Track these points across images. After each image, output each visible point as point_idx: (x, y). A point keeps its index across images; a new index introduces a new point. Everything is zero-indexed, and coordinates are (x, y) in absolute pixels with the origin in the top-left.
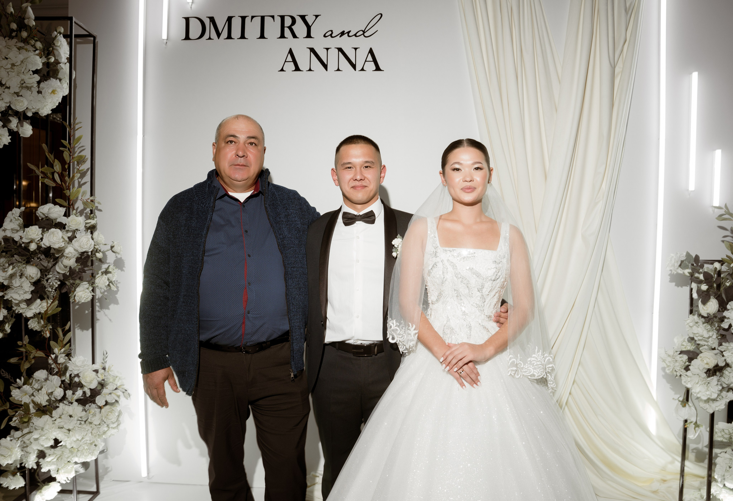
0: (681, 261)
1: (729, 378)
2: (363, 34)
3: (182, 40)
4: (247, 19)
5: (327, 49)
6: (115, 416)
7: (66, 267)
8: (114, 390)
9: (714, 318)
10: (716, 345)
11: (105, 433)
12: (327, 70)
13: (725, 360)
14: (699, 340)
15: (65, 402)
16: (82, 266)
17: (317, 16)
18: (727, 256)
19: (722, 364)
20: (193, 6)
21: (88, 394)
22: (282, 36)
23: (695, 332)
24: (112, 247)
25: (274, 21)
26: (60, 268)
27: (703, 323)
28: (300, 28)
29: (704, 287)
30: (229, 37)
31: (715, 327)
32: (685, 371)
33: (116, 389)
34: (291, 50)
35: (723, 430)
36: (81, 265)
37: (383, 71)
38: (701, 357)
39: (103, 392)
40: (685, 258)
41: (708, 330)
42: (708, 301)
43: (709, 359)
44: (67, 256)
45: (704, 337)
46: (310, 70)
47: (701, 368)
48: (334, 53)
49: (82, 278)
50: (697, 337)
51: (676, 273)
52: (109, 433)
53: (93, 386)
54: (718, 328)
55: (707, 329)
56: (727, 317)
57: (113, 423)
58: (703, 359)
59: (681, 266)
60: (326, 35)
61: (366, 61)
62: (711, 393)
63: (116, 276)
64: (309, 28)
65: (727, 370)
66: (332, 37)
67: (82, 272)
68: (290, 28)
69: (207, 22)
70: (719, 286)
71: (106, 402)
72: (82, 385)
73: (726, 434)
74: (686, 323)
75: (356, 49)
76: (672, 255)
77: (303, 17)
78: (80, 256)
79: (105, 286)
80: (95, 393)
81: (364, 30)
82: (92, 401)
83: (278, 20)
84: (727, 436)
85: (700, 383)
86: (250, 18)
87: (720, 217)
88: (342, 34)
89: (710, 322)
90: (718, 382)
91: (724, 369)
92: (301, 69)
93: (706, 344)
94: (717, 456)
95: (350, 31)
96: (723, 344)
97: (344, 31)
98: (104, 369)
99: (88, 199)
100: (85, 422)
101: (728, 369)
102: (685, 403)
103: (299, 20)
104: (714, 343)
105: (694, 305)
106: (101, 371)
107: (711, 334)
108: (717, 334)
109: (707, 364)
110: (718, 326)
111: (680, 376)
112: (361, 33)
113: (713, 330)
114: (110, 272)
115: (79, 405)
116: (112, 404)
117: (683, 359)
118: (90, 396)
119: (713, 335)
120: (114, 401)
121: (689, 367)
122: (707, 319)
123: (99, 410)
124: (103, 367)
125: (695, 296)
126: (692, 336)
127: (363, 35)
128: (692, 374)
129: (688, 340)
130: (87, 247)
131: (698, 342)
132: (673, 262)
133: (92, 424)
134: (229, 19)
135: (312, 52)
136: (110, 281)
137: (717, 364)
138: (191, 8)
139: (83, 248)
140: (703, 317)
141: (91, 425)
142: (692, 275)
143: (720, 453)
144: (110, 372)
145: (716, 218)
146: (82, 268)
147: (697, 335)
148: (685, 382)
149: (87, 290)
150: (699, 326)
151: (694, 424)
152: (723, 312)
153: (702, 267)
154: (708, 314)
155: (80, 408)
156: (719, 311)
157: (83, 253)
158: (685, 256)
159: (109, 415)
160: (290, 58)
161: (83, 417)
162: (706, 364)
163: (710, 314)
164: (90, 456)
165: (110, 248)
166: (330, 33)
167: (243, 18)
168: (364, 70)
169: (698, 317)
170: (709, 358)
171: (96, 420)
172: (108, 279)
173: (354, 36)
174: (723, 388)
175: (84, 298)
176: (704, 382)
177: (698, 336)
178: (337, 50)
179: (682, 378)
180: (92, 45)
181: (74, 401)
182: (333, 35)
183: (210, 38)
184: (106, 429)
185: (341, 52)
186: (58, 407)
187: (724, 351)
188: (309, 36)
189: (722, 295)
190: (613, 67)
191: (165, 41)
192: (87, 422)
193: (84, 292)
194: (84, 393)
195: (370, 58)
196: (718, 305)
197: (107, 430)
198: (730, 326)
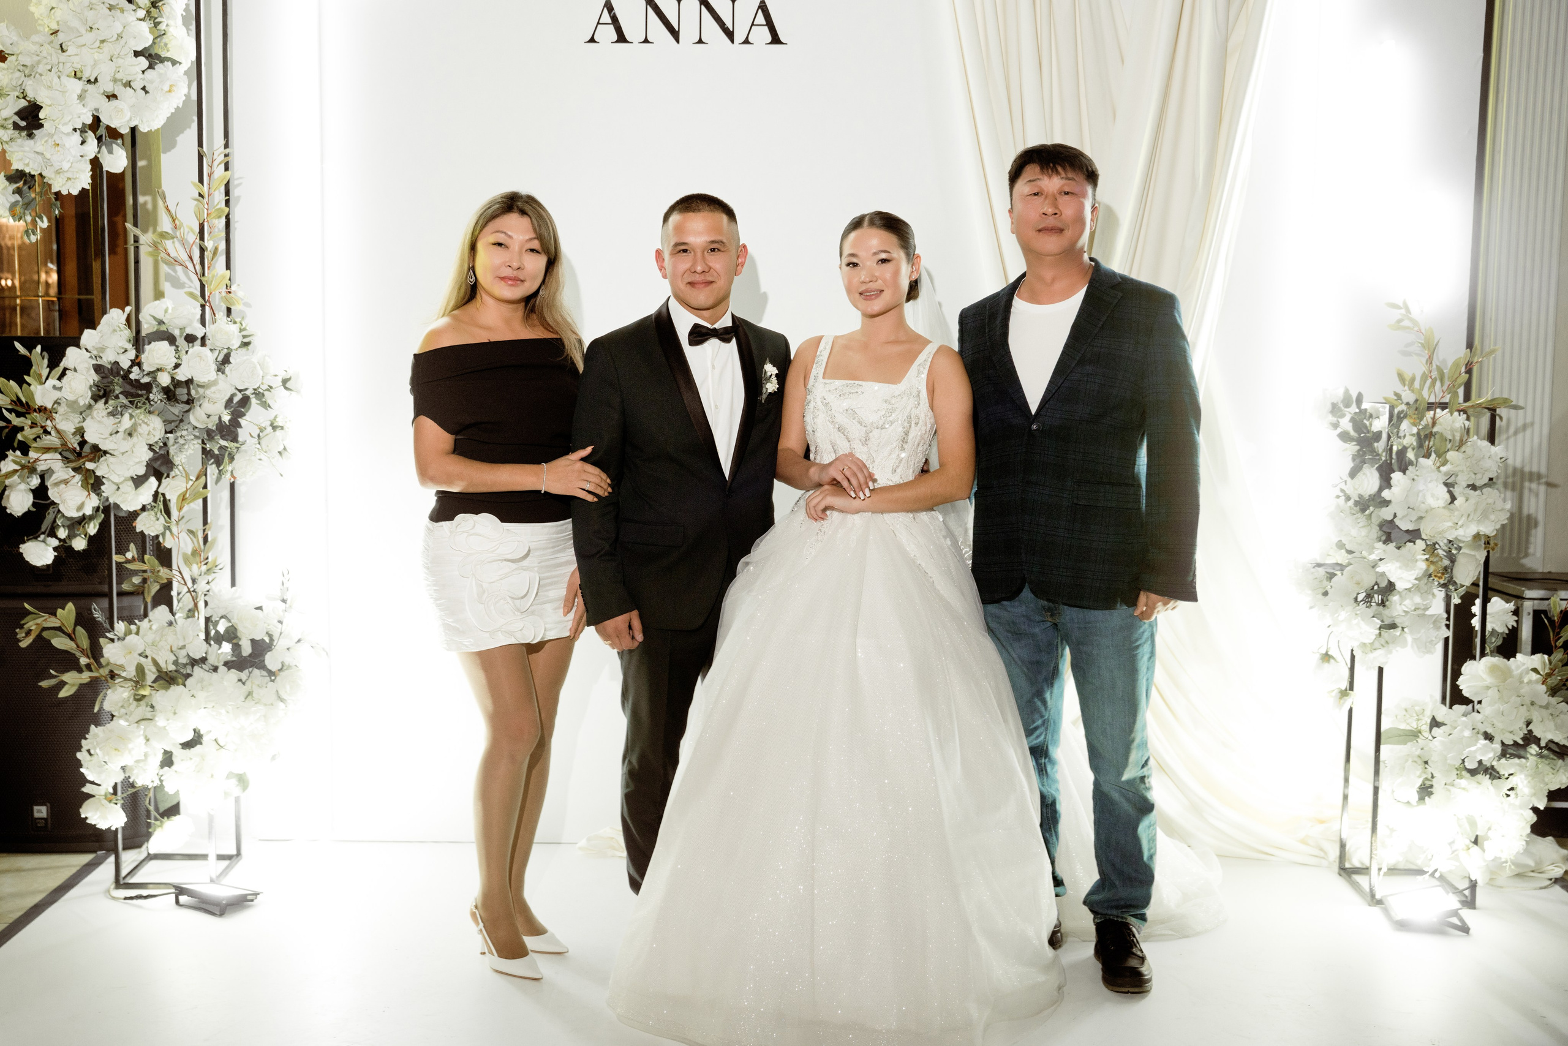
0: (1334, 402)
7: (209, 416)
8: (297, 643)
11: (279, 722)
13: (1386, 575)
15: (204, 666)
16: (235, 416)
19: (1382, 583)
21: (247, 649)
24: (285, 382)
26: (198, 420)
27: (1355, 514)
33: (300, 641)
36: (233, 413)
37: (787, 44)
38: (1349, 573)
39: (275, 648)
40: (1339, 399)
42: (1362, 473)
43: (1361, 574)
44: (212, 395)
47: (1349, 592)
49: (238, 438)
53: (258, 635)
54: (1378, 521)
55: (1361, 524)
56: (1390, 499)
58: (1352, 576)
59: (1333, 413)
65: (1392, 594)
67: (237, 428)
71: (282, 665)
72: (233, 636)
73: (1411, 716)
78: (232, 397)
80: (261, 648)
82: (256, 663)
87: (1397, 325)
89: (1366, 510)
90: (1374, 613)
91: (1389, 592)
93: (1358, 549)
102: (1330, 657)
107: (1367, 531)
108: (1378, 531)
109: (1359, 584)
110: (1378, 517)
113: (1369, 523)
115: (232, 670)
117: (1319, 575)
118: (250, 655)
119: (1372, 534)
122: (1360, 505)
123: (270, 679)
124: (282, 599)
128: (1334, 603)
130: (247, 379)
137: (1377, 583)
139: (241, 382)
140: (1353, 502)
145: (1390, 326)
146: (236, 420)
150: (1346, 517)
151: (1341, 692)
152: (1385, 490)
154: (1360, 496)
155: (234, 674)
156: (1379, 489)
157: (239, 391)
158: (1341, 395)
163: (1366, 496)
165: (282, 384)
170: (1360, 572)
181: (220, 665)
186: (192, 675)
190: (1225, 41)
194: (236, 647)
198: (1395, 516)
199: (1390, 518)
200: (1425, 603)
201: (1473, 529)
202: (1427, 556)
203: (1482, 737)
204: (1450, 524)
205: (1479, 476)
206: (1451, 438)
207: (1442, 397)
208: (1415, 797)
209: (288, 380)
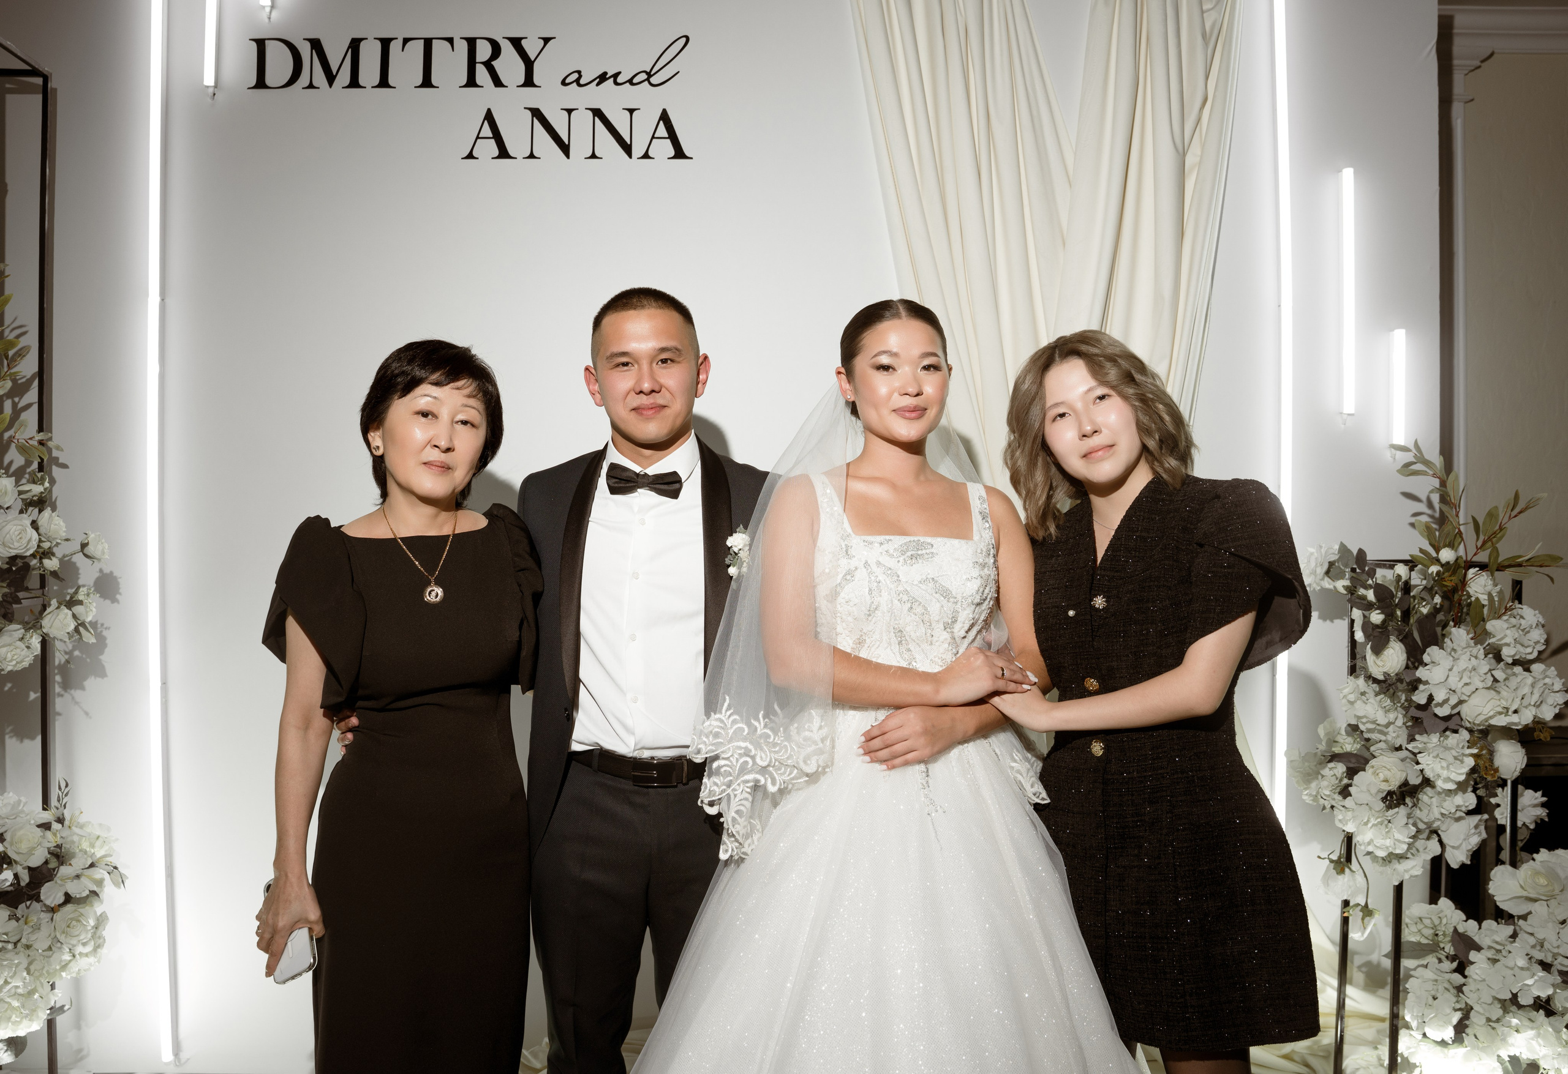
0: (1329, 562)
1: (1429, 810)
2: (648, 80)
3: (249, 88)
4: (392, 44)
5: (570, 111)
6: (89, 928)
8: (88, 868)
9: (1398, 683)
10: (1402, 740)
11: (64, 967)
12: (568, 157)
13: (1422, 771)
14: (1369, 731)
16: (10, 589)
17: (547, 40)
18: (1421, 551)
19: (1415, 781)
20: (274, 14)
21: (25, 878)
22: (471, 82)
23: (1360, 714)
24: (84, 546)
25: (453, 50)
27: (1377, 695)
28: (510, 66)
29: (1377, 617)
30: (354, 83)
31: (1399, 702)
32: (1340, 798)
33: (92, 865)
34: (489, 111)
35: (1420, 919)
36: (9, 586)
37: (692, 158)
38: (1373, 767)
39: (58, 875)
40: (1337, 557)
41: (1387, 708)
42: (1385, 647)
43: (1389, 770)
45: (1378, 725)
46: (532, 156)
47: (1374, 791)
48: (583, 120)
49: (10, 615)
50: (1364, 724)
51: (1319, 588)
52: (74, 967)
53: (36, 861)
54: (1406, 704)
55: (1383, 706)
56: (1423, 679)
57: (84, 944)
58: (1378, 772)
59: (1330, 575)
60: (567, 81)
61: (653, 137)
62: (1394, 844)
63: (94, 610)
64: (529, 65)
65: (1425, 793)
66: (580, 85)
67: (11, 604)
68: (488, 65)
69: (305, 50)
70: (1406, 614)
71: (67, 895)
72: (9, 860)
73: (1426, 927)
74: (1341, 696)
75: (631, 111)
76: (1312, 550)
77: (516, 42)
78: (6, 566)
79: (68, 633)
80: (41, 876)
81: (648, 71)
82: (34, 895)
83: (462, 47)
84: (1429, 932)
85: (1373, 821)
86: (400, 42)
87: (1407, 469)
88: (603, 78)
89: (1391, 691)
90: (1408, 818)
91: (1420, 790)
92: (511, 153)
93: (1383, 738)
94: (1409, 976)
95: (619, 73)
96: (1417, 737)
97: (605, 73)
98: (60, 820)
99: (31, 439)
100: (15, 944)
101: (1428, 790)
102: (1344, 865)
103: (507, 48)
104: (1398, 736)
105: (1358, 656)
106: (56, 826)
107: (1392, 716)
108: (1405, 716)
109: (1386, 781)
110: (1406, 700)
111: (1332, 807)
112: (644, 76)
113: (1396, 709)
114: (80, 603)
116: (82, 901)
117: (1335, 771)
118: (28, 885)
119: (1396, 719)
120: (86, 893)
121: (1350, 788)
122: (1384, 685)
123: (49, 915)
124: (59, 818)
125: (1359, 636)
126: (1354, 722)
127: (646, 82)
128: (1356, 804)
129: (1345, 731)
130: (19, 545)
131: (1366, 735)
132: (1313, 564)
133: (32, 948)
134: (355, 45)
135: (536, 118)
136: (79, 622)
137: (1406, 780)
138: (269, 18)
139: (11, 548)
140: (1375, 681)
141: (27, 952)
142: (1351, 590)
143: (1415, 969)
144: (73, 828)
145: (1398, 471)
146: (11, 594)
147: (1364, 720)
148: (1340, 820)
149: (19, 642)
150: (1367, 700)
151: (1361, 911)
152: (1417, 668)
153: (1372, 574)
154: (1386, 674)
156: (1407, 667)
157: (13, 559)
158: (1337, 552)
159: (71, 925)
160: (487, 131)
161: (10, 935)
162: (1384, 781)
163: (1389, 675)
164: (25, 1022)
165: (79, 547)
166: (576, 76)
167: (386, 43)
168: (650, 158)
169: (1365, 681)
170: (1389, 767)
171: (40, 941)
172: (74, 616)
173: (628, 84)
174: (1419, 831)
175: (11, 661)
176: (1379, 820)
177: (1367, 722)
178: (590, 114)
179: (1335, 812)
180: (40, 97)
182: (582, 82)
183: (311, 86)
184: (67, 957)
185: (598, 117)
187: (1420, 753)
188: (529, 82)
189: (1412, 634)
190: (1181, 155)
191: (211, 90)
192: (19, 945)
193: (12, 647)
194: (16, 876)
195: (662, 131)
196: (1405, 655)
197: (70, 961)
198: (1431, 698)
199: (1423, 701)
200: (1466, 805)
201: (1526, 718)
202: (1475, 751)
203: (1540, 968)
204: (1500, 709)
205: (1529, 650)
206: (1486, 603)
207: (1475, 554)
208: (1449, 1033)
209: (87, 544)
